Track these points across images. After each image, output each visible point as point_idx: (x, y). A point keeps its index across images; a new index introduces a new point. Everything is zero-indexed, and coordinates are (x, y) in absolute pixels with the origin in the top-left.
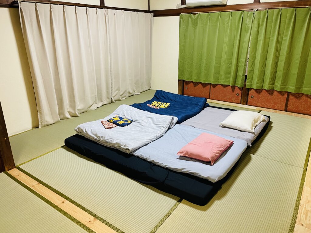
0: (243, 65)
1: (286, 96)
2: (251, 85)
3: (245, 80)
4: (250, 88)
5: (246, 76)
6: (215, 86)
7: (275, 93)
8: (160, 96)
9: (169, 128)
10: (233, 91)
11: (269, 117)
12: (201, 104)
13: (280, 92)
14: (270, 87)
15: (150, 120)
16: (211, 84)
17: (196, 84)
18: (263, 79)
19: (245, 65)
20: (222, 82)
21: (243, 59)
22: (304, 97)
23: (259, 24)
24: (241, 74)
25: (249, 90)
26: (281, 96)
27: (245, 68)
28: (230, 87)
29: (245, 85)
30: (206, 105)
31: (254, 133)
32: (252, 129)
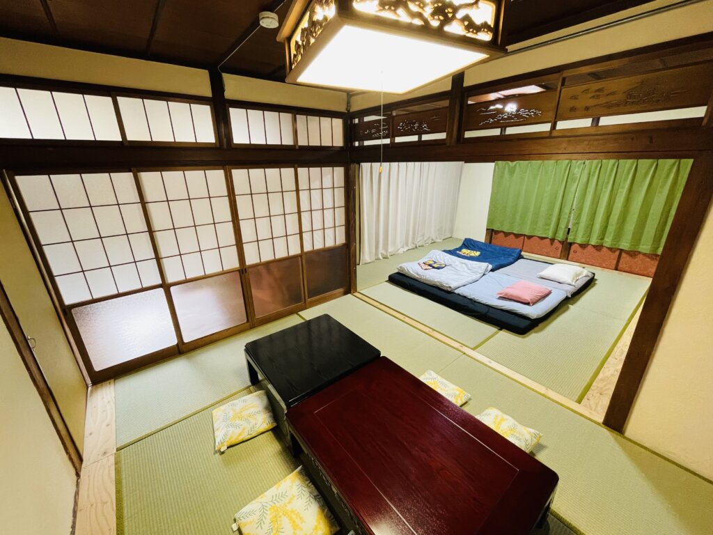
0: (567, 216)
1: (617, 253)
2: (575, 239)
3: (568, 233)
4: (572, 241)
5: (569, 229)
6: (530, 237)
7: (604, 249)
8: (469, 244)
9: (484, 275)
10: (552, 244)
11: (594, 274)
12: (515, 255)
13: (610, 249)
14: (597, 242)
15: (464, 265)
16: (525, 235)
17: (507, 234)
18: (590, 233)
19: (569, 217)
20: (540, 234)
21: (566, 210)
22: (641, 256)
23: (589, 174)
24: (563, 226)
25: (571, 244)
26: (610, 253)
27: (568, 220)
28: (548, 240)
29: (567, 239)
30: (520, 257)
31: (574, 286)
32: (572, 281)
